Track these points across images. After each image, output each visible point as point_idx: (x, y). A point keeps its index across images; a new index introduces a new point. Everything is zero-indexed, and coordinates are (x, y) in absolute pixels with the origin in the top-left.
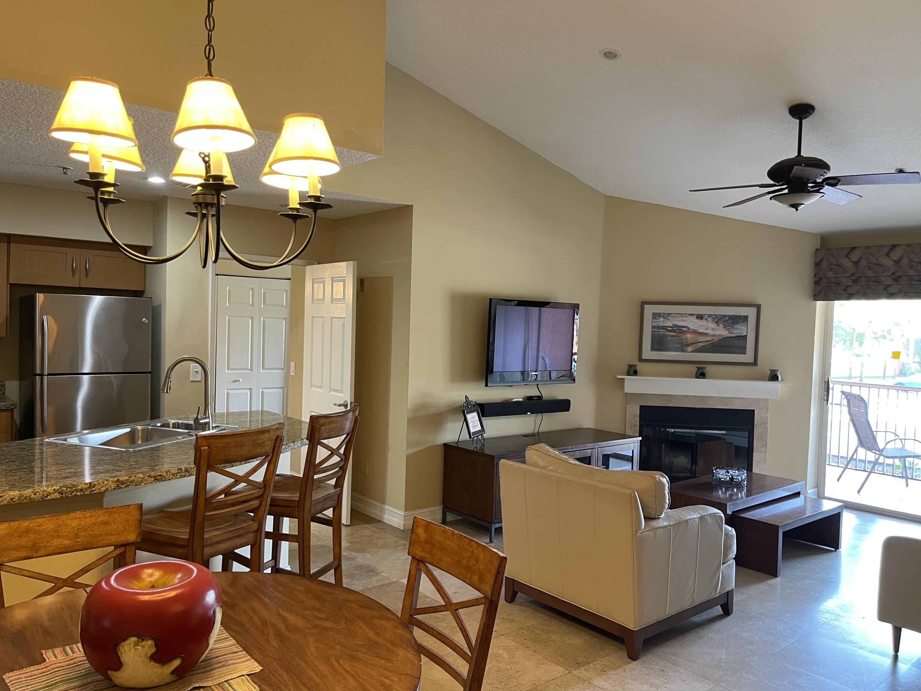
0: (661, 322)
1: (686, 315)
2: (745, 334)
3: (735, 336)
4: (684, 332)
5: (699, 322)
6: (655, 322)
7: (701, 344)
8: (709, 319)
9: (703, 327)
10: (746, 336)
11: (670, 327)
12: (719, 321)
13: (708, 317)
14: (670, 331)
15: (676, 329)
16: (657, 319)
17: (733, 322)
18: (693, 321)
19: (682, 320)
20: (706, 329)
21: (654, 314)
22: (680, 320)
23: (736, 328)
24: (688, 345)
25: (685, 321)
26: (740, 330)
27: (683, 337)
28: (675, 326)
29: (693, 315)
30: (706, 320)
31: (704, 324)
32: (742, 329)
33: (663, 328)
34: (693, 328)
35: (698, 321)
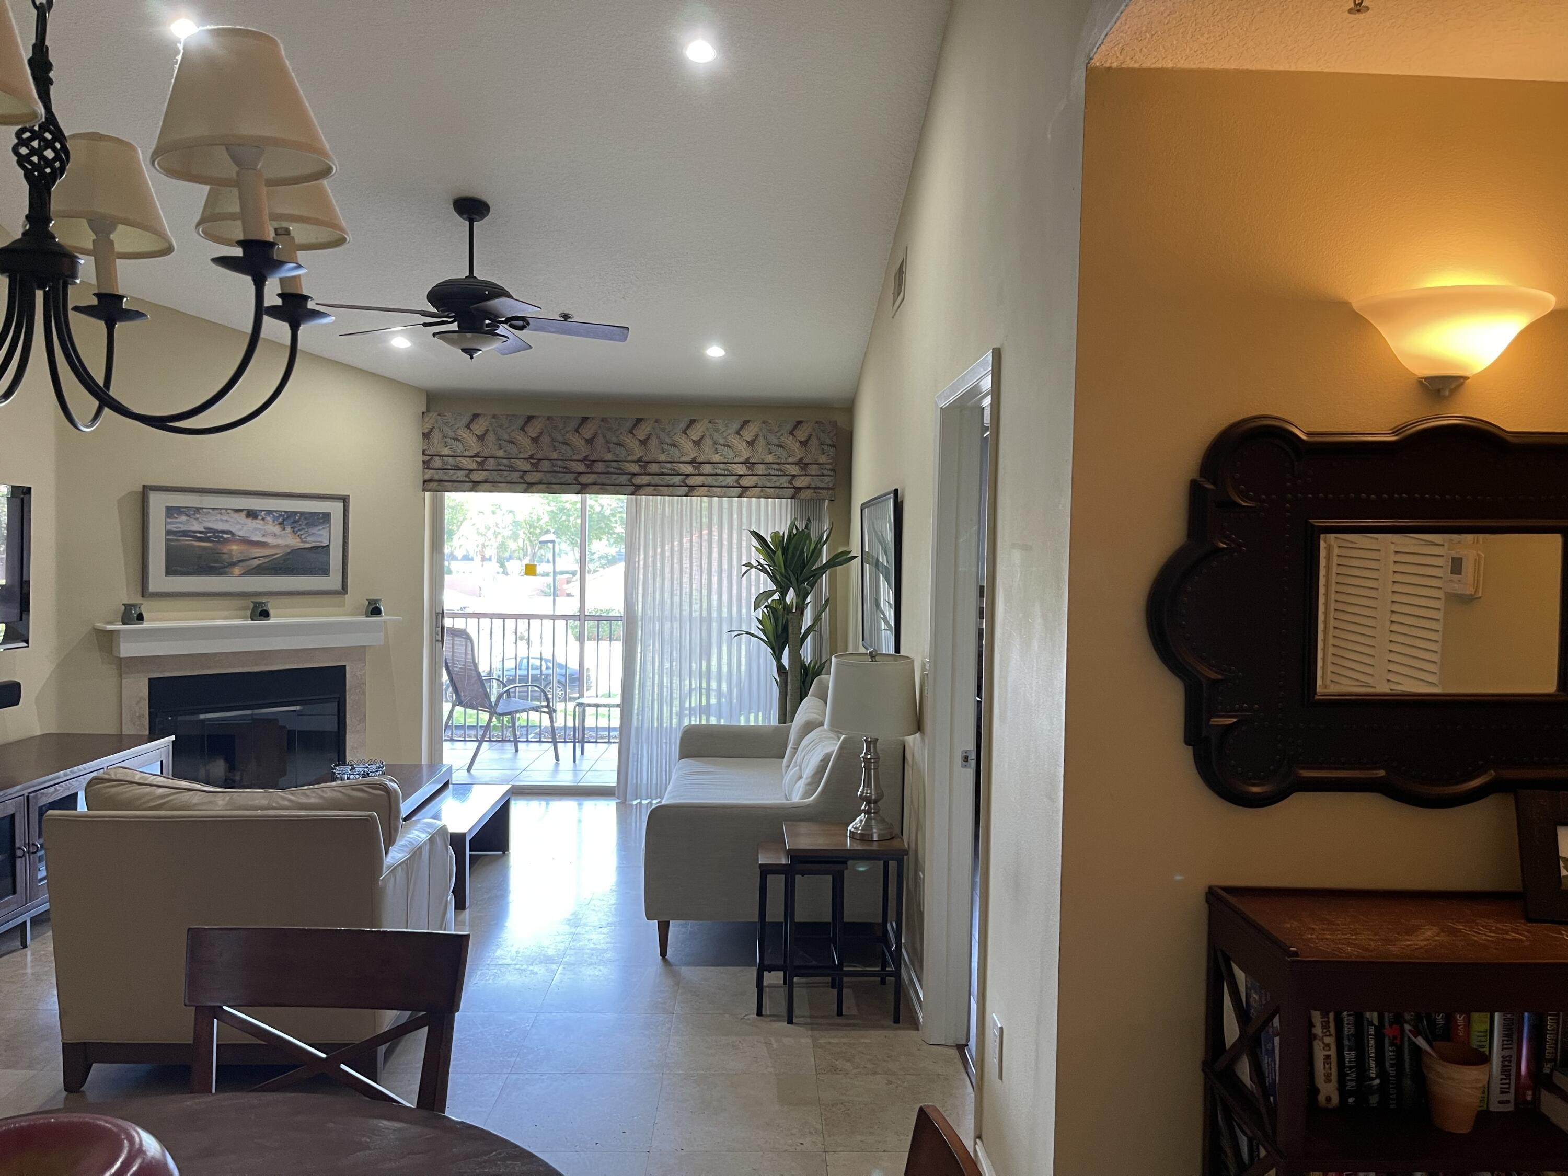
0: (182, 523)
1: (229, 511)
2: (328, 543)
3: (312, 547)
4: (226, 541)
5: (251, 523)
6: (171, 523)
7: (256, 562)
8: (268, 518)
9: (257, 532)
10: (328, 546)
11: (200, 532)
12: (285, 523)
13: (265, 514)
14: (200, 539)
15: (210, 537)
16: (176, 518)
17: (307, 524)
18: (242, 522)
19: (222, 520)
20: (264, 536)
21: (168, 508)
22: (217, 520)
23: (313, 534)
24: (233, 564)
25: (227, 521)
26: (318, 536)
27: (225, 551)
28: (209, 530)
29: (241, 510)
30: (263, 519)
31: (259, 526)
32: (321, 535)
33: (185, 533)
34: (241, 533)
35: (249, 521)
